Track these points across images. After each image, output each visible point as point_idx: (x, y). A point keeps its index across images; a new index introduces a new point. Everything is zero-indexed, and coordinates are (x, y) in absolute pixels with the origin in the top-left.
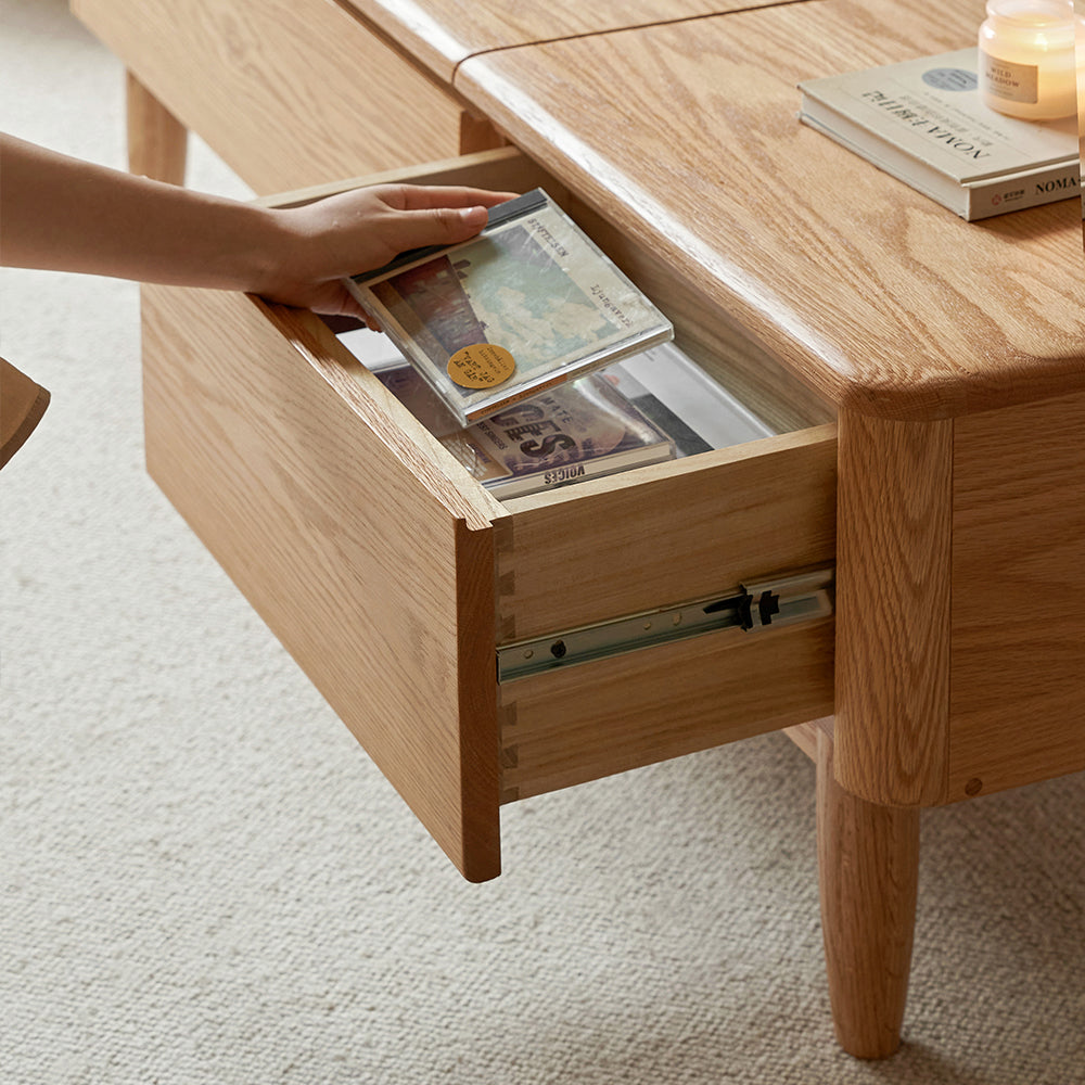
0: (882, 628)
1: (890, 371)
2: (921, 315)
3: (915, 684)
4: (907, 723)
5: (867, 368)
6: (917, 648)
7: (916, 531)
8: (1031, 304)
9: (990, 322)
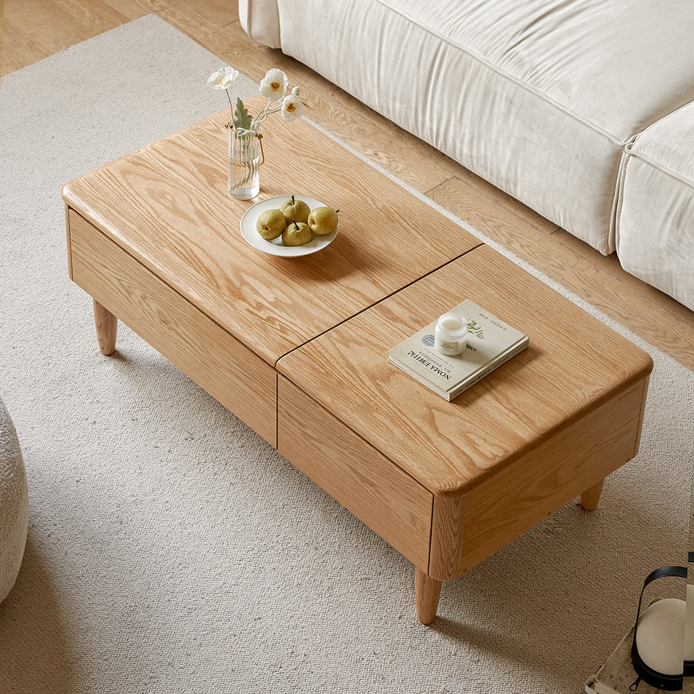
0: (445, 544)
1: (449, 485)
2: (450, 459)
3: (453, 555)
4: (451, 563)
5: (443, 485)
6: (454, 547)
7: (455, 521)
8: (477, 447)
9: (468, 457)
